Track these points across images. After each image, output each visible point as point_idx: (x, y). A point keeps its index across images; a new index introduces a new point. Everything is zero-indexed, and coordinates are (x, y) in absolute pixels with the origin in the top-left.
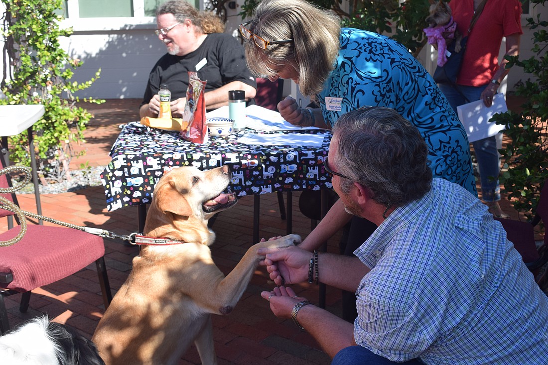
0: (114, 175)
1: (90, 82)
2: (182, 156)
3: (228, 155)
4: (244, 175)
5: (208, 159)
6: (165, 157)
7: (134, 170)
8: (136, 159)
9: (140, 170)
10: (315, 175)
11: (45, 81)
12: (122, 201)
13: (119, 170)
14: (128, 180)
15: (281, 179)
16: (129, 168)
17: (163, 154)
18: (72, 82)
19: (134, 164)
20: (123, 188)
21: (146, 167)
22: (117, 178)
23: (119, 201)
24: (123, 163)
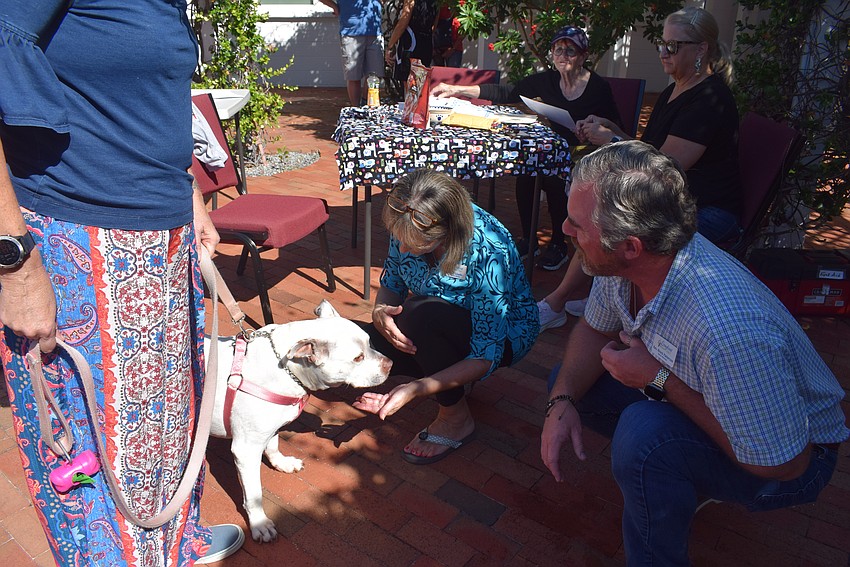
0: (347, 156)
1: (285, 69)
2: (412, 140)
3: (456, 141)
4: (470, 160)
5: (436, 143)
6: (397, 140)
7: (367, 153)
8: (369, 141)
9: (372, 152)
10: (534, 162)
11: (242, 66)
12: (354, 182)
13: (352, 151)
14: (361, 161)
15: (502, 164)
16: (362, 150)
17: (394, 138)
18: (268, 68)
19: (367, 147)
20: (355, 169)
21: (378, 149)
22: (350, 160)
23: (351, 181)
24: (357, 145)
